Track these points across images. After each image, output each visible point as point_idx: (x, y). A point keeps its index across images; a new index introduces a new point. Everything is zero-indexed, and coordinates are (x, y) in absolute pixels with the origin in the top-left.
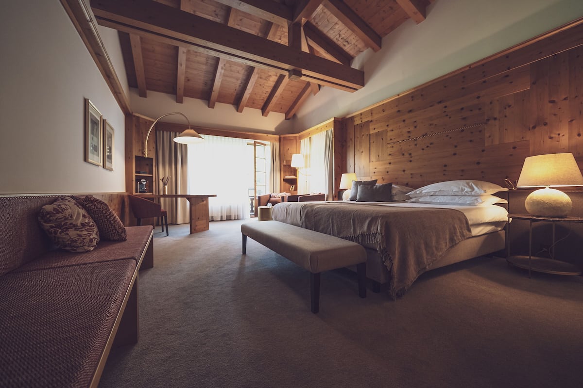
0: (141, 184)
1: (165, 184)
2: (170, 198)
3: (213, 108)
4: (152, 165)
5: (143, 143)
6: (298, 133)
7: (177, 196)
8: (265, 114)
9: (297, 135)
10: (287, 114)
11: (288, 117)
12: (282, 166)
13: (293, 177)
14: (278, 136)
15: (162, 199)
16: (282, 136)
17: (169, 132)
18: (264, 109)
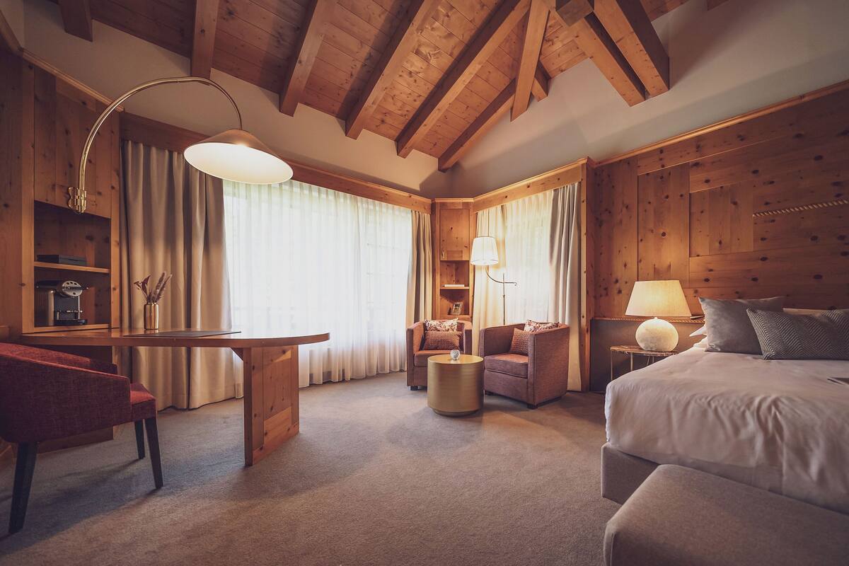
0: (60, 295)
1: (151, 299)
2: (170, 349)
3: (292, 115)
4: (108, 240)
5: (72, 166)
6: (473, 196)
7: (191, 343)
8: (403, 151)
9: (471, 200)
10: (443, 159)
11: (444, 167)
12: (438, 262)
13: (461, 286)
14: (429, 201)
15: (143, 351)
16: (438, 201)
17: (167, 152)
18: (402, 141)
